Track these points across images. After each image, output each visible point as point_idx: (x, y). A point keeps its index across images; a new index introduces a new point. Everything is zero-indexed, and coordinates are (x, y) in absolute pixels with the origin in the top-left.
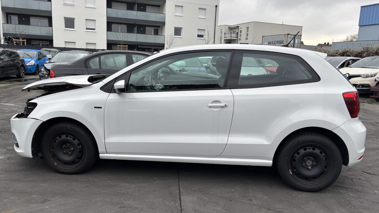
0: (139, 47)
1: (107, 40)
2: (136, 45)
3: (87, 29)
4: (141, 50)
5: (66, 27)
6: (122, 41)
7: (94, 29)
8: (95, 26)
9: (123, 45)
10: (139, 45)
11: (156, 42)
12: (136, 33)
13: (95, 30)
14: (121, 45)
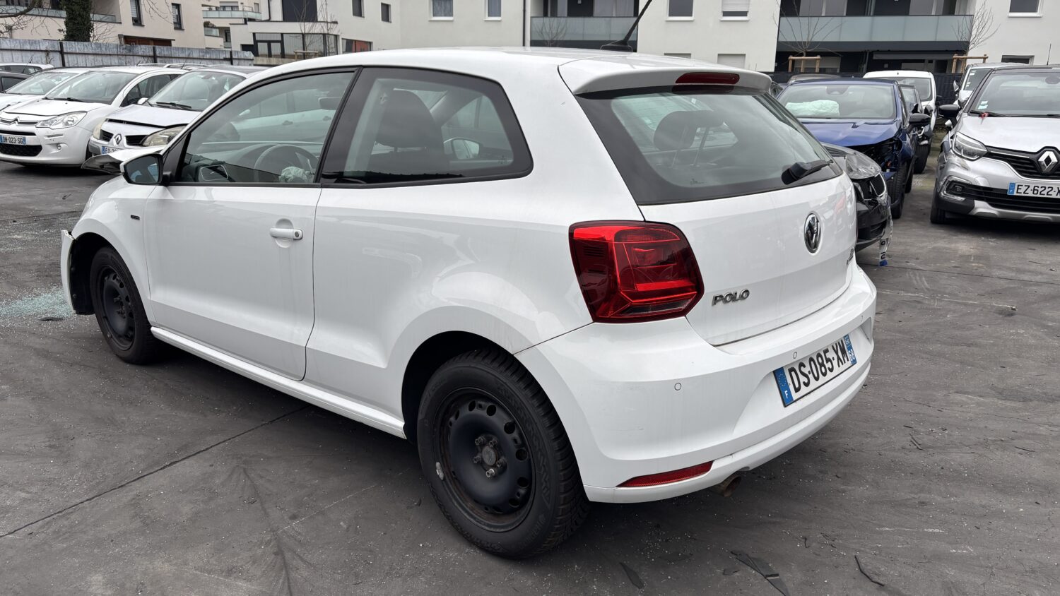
0: (874, 58)
1: (779, 43)
2: (866, 53)
3: (726, 14)
4: (886, 66)
5: (671, 14)
6: (805, 42)
7: (744, 14)
8: (748, 4)
9: (808, 54)
10: (878, 52)
11: (937, 40)
12: (872, 14)
13: (746, 15)
14: (801, 55)
